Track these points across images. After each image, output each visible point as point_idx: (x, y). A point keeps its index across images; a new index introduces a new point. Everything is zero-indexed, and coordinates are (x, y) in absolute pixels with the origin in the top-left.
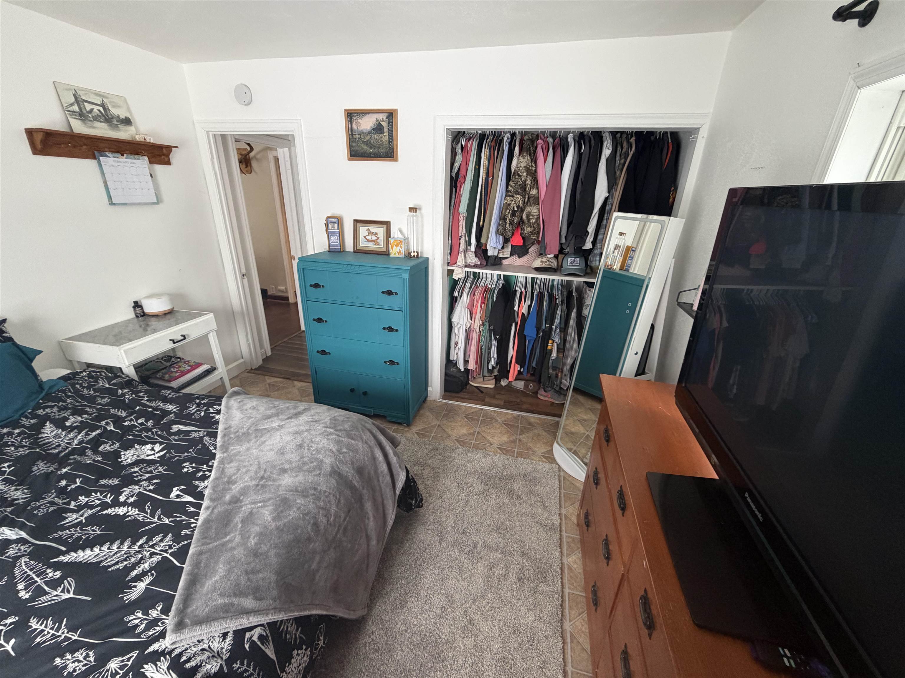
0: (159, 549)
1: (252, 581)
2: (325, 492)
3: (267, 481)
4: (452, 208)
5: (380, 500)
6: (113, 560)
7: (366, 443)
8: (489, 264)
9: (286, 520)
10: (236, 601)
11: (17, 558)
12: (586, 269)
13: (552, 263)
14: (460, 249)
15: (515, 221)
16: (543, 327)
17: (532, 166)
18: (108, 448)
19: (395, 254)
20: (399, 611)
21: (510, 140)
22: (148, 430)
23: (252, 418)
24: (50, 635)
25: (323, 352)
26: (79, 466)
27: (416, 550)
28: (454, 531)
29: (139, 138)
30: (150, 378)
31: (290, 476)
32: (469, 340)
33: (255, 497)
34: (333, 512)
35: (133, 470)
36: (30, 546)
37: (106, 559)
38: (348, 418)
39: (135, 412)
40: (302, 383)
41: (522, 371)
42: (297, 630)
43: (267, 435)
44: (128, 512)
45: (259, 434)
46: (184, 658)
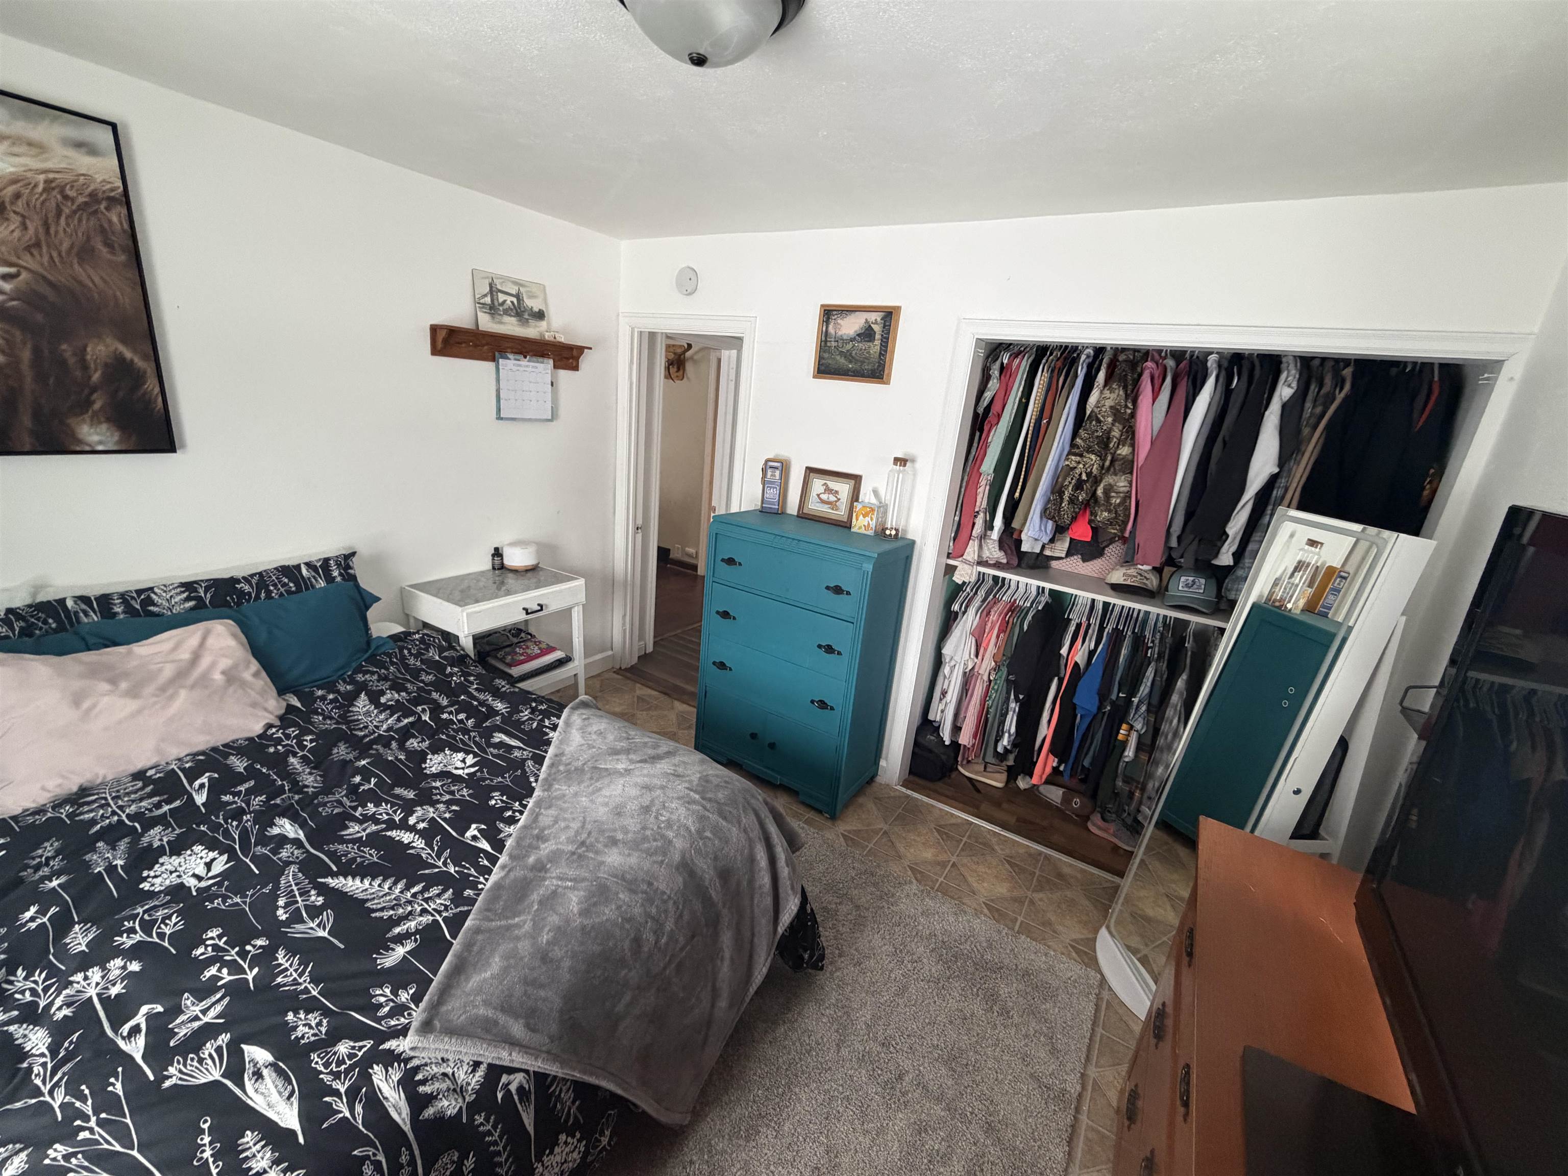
0: (433, 906)
1: (529, 997)
2: (664, 893)
3: (587, 851)
4: (970, 462)
5: (747, 934)
6: (380, 903)
7: (745, 831)
8: (1023, 565)
9: (597, 920)
10: (502, 1018)
11: (288, 864)
12: (1218, 603)
13: (1147, 579)
14: (974, 532)
15: (1080, 498)
16: (1114, 697)
17: (1126, 407)
18: (416, 744)
19: (860, 528)
20: (742, 1142)
21: (1090, 360)
22: (466, 731)
23: (594, 747)
24: (292, 978)
25: (722, 666)
26: (380, 761)
27: (794, 1044)
28: (869, 1035)
29: (548, 336)
30: (489, 656)
31: (620, 854)
32: (967, 691)
33: (566, 870)
34: (668, 928)
35: (434, 784)
36: (303, 853)
37: (374, 898)
38: (726, 782)
39: (457, 702)
40: (685, 706)
41: (1062, 768)
42: (573, 1102)
43: (606, 781)
44: (413, 842)
45: (596, 776)
46: (419, 1077)
